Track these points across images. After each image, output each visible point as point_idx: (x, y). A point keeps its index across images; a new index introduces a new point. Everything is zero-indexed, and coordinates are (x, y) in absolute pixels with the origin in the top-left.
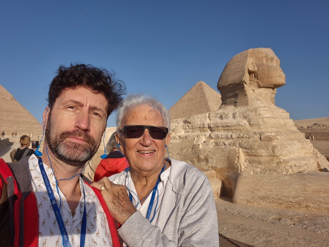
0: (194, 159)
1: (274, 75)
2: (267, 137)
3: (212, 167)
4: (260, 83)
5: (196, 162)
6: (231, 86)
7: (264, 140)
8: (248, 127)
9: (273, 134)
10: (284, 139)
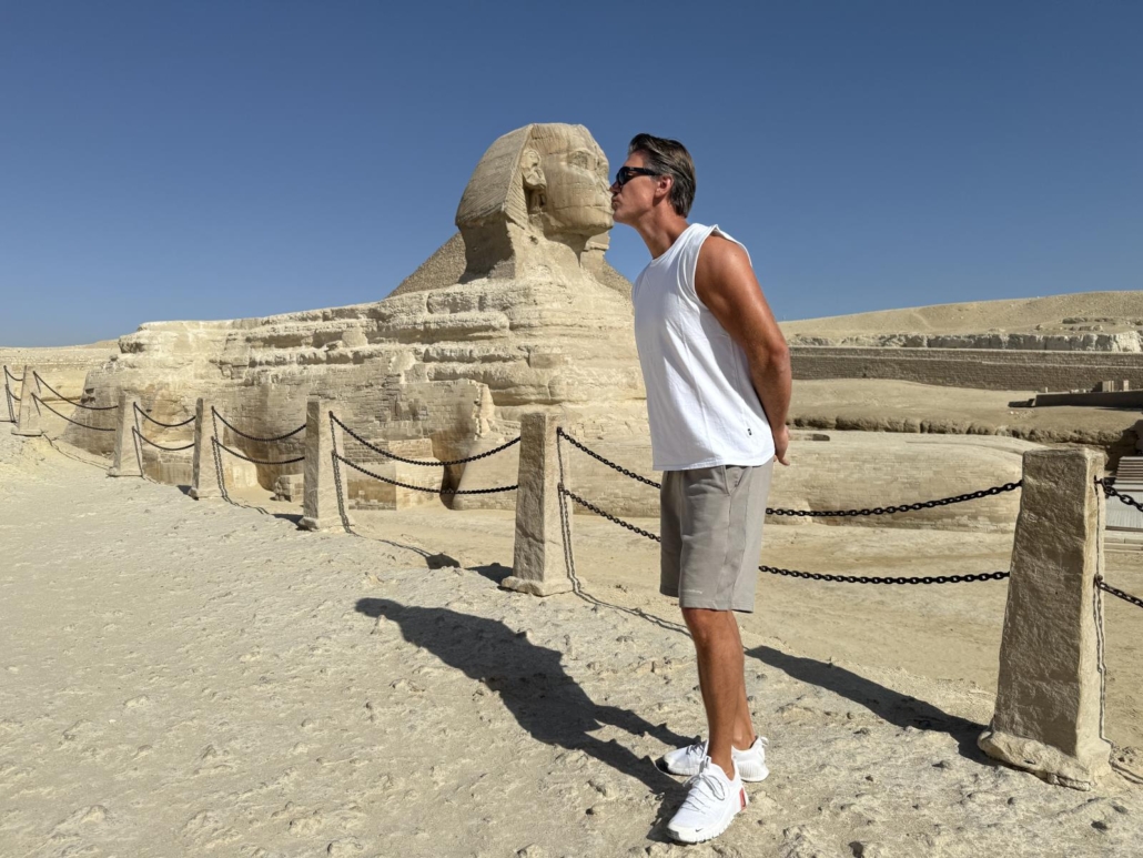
0: (386, 413)
1: (583, 202)
2: (541, 357)
3: (425, 432)
4: (552, 222)
5: (389, 419)
7: (536, 365)
8: (508, 332)
9: (557, 351)
10: (584, 363)
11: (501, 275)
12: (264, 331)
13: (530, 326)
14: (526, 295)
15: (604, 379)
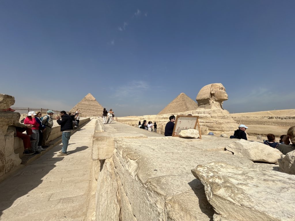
1: (222, 96)
2: (219, 123)
4: (216, 99)
6: (203, 100)
8: (210, 118)
9: (222, 121)
10: (227, 124)
11: (208, 108)
12: (162, 117)
13: (215, 117)
14: (214, 112)
15: (231, 127)
